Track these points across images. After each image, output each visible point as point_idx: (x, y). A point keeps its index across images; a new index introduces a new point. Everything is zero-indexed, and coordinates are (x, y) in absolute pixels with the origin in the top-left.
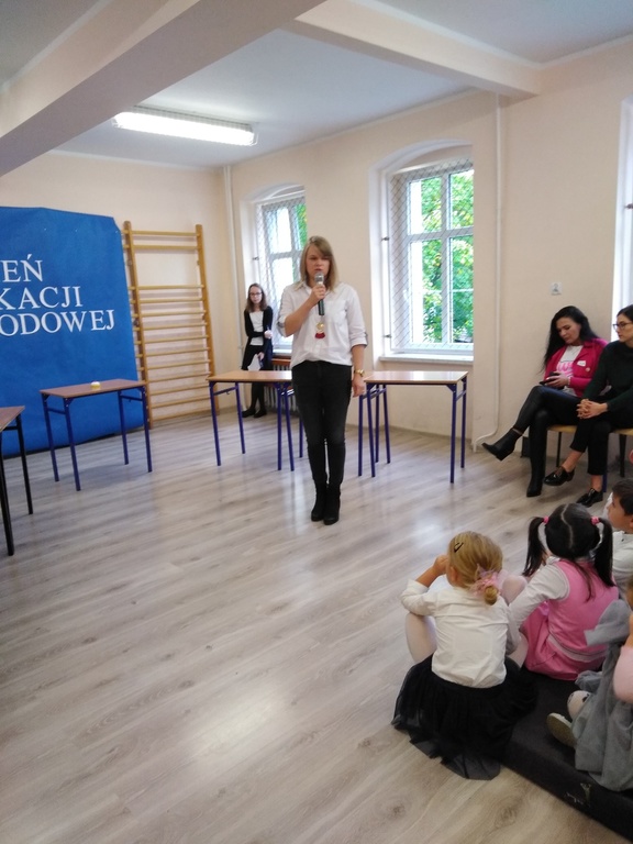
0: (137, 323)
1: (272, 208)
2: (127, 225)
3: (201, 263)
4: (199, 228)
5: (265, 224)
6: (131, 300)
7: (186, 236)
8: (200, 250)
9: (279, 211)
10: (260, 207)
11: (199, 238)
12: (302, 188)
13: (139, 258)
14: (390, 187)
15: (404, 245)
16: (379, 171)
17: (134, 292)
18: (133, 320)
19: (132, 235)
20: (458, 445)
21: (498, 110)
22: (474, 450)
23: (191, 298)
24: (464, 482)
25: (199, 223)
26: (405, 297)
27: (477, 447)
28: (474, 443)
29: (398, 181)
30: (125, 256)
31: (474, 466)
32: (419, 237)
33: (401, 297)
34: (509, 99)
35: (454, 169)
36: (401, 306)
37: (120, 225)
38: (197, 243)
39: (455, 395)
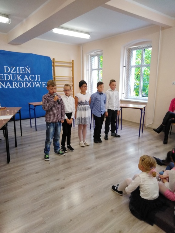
1: (93, 56)
2: (54, 59)
3: (73, 70)
4: (73, 61)
5: (91, 61)
7: (69, 63)
8: (73, 67)
9: (95, 57)
10: (90, 56)
11: (73, 64)
12: (102, 51)
13: (56, 68)
14: (127, 52)
15: (130, 68)
16: (124, 47)
17: (54, 77)
19: (55, 62)
20: (142, 126)
21: (161, 31)
22: (146, 128)
23: (69, 80)
24: (142, 137)
25: (73, 59)
26: (129, 83)
27: (147, 127)
28: (146, 126)
29: (130, 50)
30: (53, 67)
31: (145, 133)
32: (134, 66)
33: (128, 83)
34: (164, 28)
35: (146, 47)
36: (128, 86)
37: (52, 59)
38: (72, 65)
39: (142, 112)
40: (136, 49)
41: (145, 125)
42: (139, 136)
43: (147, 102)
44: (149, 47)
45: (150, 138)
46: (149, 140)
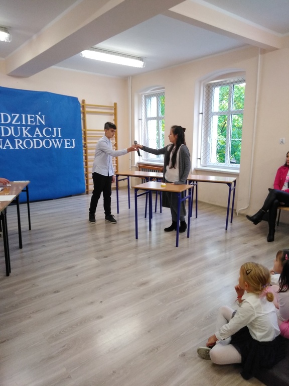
0: (85, 146)
1: (149, 97)
2: (83, 101)
3: (115, 120)
4: (115, 104)
5: (146, 104)
6: (83, 135)
7: (110, 108)
8: (115, 114)
9: (152, 98)
10: (144, 96)
11: (115, 109)
12: (164, 88)
13: (88, 117)
14: (205, 89)
15: (210, 116)
16: (200, 82)
17: (85, 132)
18: (83, 144)
19: (85, 106)
20: (230, 212)
21: (260, 56)
22: (237, 215)
24: (232, 230)
25: (116, 102)
26: (209, 141)
27: (239, 214)
28: (238, 211)
29: (209, 87)
30: (82, 115)
31: (237, 222)
32: (217, 113)
33: (207, 141)
34: (265, 50)
35: (236, 82)
36: (206, 145)
37: (80, 101)
38: (114, 111)
39: (230, 189)
40: (220, 85)
41: (236, 210)
42: (226, 229)
43: (238, 171)
44: (241, 82)
45: (244, 231)
46: (242, 235)
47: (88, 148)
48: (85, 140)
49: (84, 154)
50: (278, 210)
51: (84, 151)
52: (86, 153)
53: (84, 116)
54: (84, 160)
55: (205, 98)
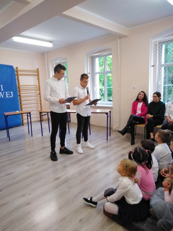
0: (20, 95)
2: (17, 68)
3: (38, 79)
6: (18, 89)
7: (35, 71)
8: (38, 75)
10: (55, 64)
12: (66, 59)
13: (20, 77)
14: (90, 59)
15: (94, 75)
16: (87, 55)
17: (19, 87)
18: (18, 95)
19: (18, 71)
20: (109, 129)
21: (118, 40)
22: (113, 131)
23: (35, 88)
24: (110, 140)
25: (38, 68)
26: (95, 89)
28: (113, 129)
29: (92, 58)
30: (16, 77)
31: (113, 135)
32: (98, 73)
34: (121, 37)
35: (107, 55)
36: (94, 91)
37: (15, 68)
38: (37, 73)
39: (107, 116)
40: (98, 57)
42: (107, 140)
43: (112, 106)
44: (110, 54)
45: (117, 140)
46: (116, 143)
47: (22, 97)
48: (19, 92)
49: (19, 101)
50: (135, 127)
51: (19, 99)
52: (20, 100)
53: (18, 77)
54: (20, 104)
55: (90, 64)
